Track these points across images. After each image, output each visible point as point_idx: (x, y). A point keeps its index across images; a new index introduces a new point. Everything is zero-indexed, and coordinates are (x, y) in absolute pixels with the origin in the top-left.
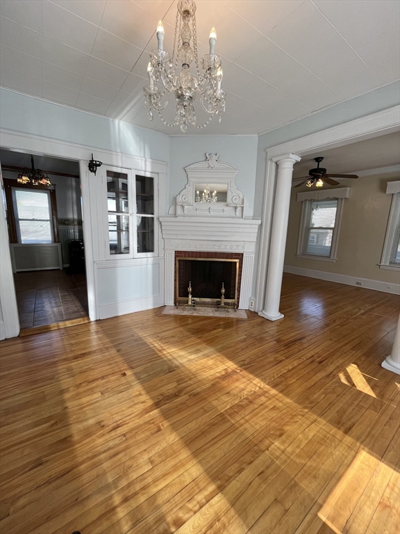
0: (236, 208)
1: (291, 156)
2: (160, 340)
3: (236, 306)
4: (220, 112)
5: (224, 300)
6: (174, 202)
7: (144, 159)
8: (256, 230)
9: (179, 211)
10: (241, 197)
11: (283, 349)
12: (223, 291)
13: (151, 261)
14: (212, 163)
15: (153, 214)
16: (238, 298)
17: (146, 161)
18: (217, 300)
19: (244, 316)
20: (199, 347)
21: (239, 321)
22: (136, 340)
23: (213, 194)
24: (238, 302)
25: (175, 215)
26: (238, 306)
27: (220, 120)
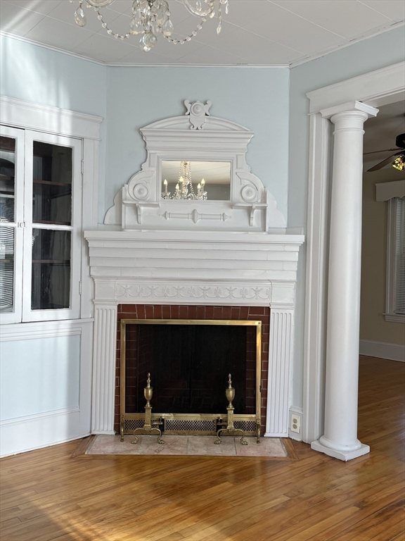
0: (249, 210)
1: (358, 105)
2: (84, 514)
3: (258, 430)
4: (219, 14)
5: (232, 417)
6: (117, 199)
7: (56, 110)
8: (295, 257)
9: (128, 218)
10: (261, 187)
11: (374, 522)
12: (231, 393)
13: (65, 327)
14: (198, 119)
15: (69, 224)
16: (264, 412)
17: (60, 114)
18: (215, 416)
19: (280, 452)
20: (178, 527)
21: (266, 463)
22: (24, 519)
23: (199, 186)
24: (264, 421)
25: (119, 226)
26: (264, 431)
27: (219, 30)
